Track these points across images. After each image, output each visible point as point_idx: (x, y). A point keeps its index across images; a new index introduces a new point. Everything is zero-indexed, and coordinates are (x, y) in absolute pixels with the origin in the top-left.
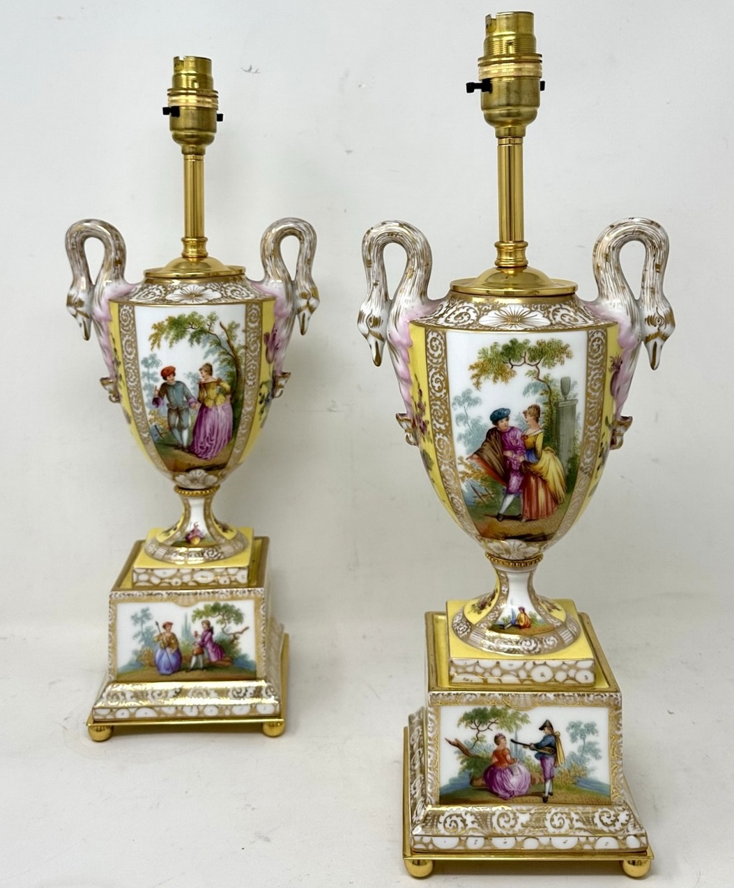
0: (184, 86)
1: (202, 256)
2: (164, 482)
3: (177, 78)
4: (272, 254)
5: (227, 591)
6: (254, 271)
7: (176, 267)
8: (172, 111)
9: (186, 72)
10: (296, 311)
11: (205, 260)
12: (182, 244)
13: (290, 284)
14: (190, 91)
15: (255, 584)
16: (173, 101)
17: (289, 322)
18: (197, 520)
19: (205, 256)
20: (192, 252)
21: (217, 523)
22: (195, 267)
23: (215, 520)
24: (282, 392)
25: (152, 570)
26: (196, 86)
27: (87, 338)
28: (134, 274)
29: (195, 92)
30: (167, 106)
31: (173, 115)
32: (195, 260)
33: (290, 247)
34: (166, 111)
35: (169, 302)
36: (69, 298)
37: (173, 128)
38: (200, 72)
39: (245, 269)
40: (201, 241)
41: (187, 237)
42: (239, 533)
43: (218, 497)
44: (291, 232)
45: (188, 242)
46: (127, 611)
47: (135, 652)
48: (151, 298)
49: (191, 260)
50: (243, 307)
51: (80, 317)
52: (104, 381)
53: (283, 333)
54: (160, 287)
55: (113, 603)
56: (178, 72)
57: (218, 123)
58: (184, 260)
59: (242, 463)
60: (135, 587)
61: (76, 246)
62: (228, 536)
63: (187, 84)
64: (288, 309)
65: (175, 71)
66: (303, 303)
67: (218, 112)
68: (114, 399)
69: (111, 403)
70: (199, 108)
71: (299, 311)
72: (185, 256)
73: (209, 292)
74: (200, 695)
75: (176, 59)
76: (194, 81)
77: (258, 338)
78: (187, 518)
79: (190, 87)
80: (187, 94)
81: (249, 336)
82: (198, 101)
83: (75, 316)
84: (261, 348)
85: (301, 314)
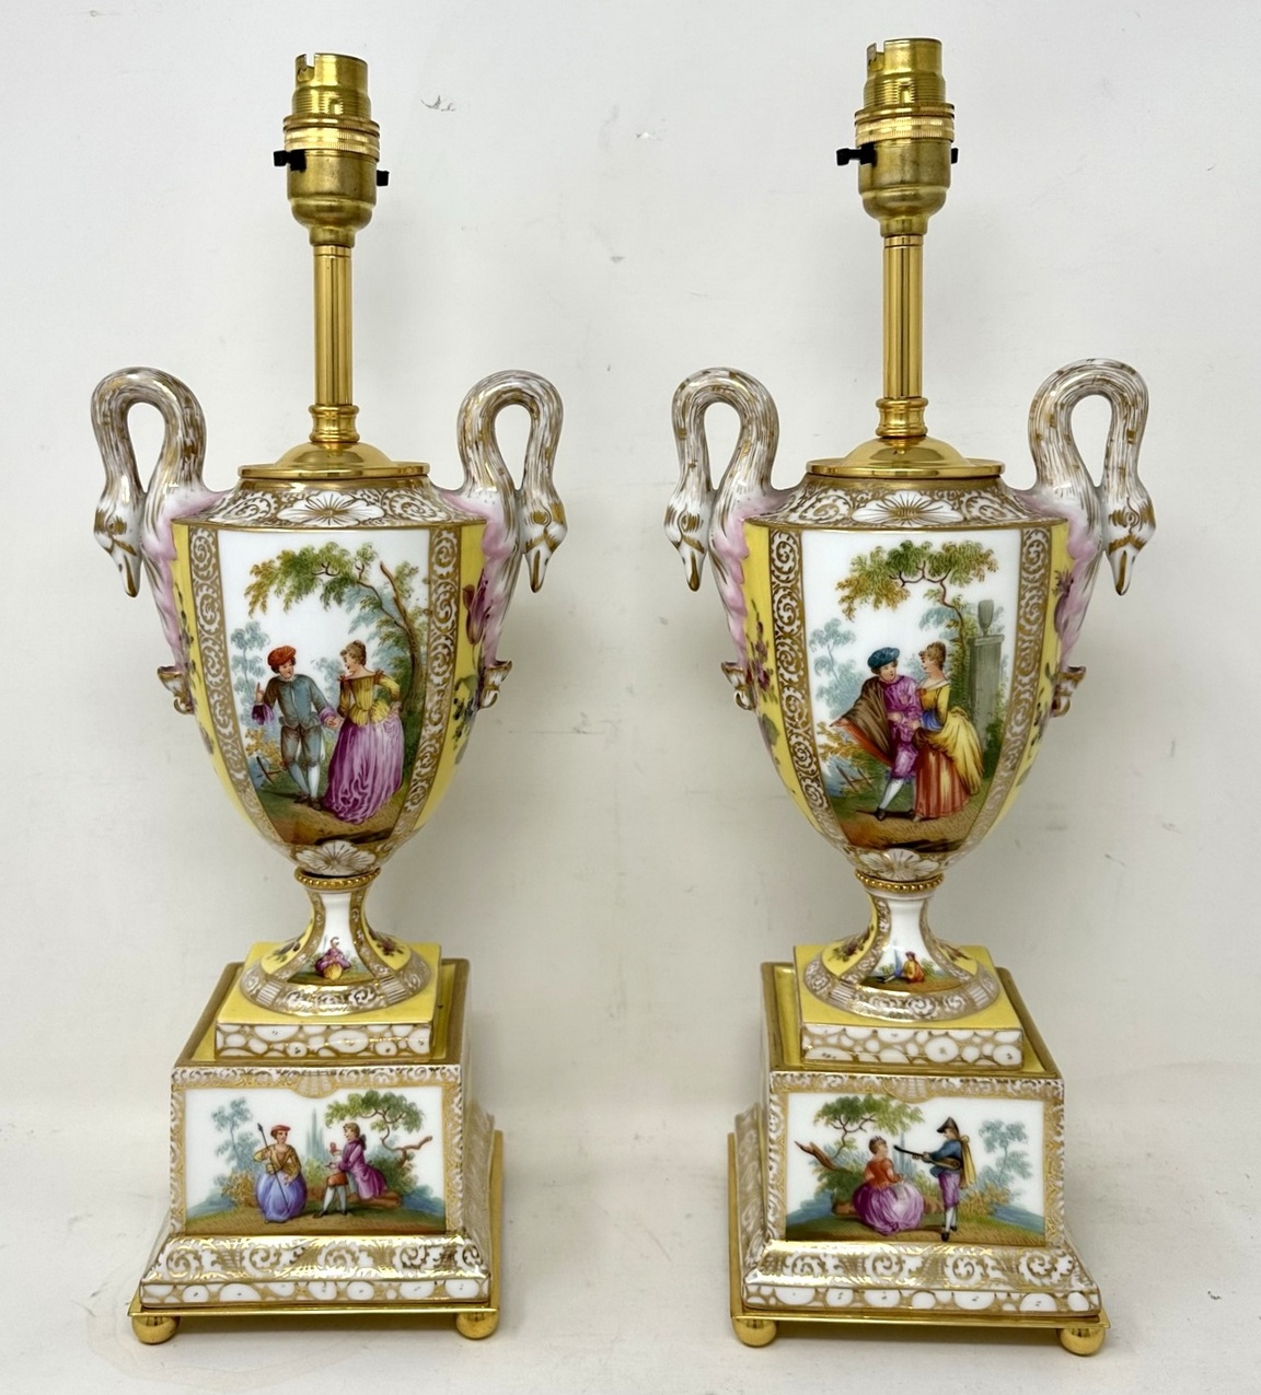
0: (315, 109)
1: (347, 441)
2: (279, 863)
3: (301, 95)
4: (478, 439)
5: (391, 1071)
6: (445, 472)
7: (300, 459)
8: (293, 160)
9: (318, 84)
10: (523, 546)
11: (354, 449)
12: (310, 415)
13: (513, 496)
14: (326, 121)
15: (444, 1056)
16: (293, 141)
17: (511, 566)
18: (338, 932)
19: (354, 441)
20: (329, 431)
21: (374, 938)
22: (334, 459)
23: (371, 933)
24: (496, 695)
25: (252, 1026)
26: (338, 109)
27: (133, 592)
28: (220, 474)
29: (335, 121)
30: (282, 149)
31: (293, 168)
32: (335, 447)
33: (513, 425)
34: (280, 158)
35: (285, 524)
36: (99, 515)
37: (294, 192)
38: (346, 83)
39: (428, 467)
40: (347, 412)
41: (319, 404)
42: (415, 957)
43: (375, 892)
44: (518, 398)
45: (321, 413)
46: (205, 1103)
47: (220, 1180)
48: (250, 515)
49: (327, 447)
50: (424, 535)
51: (120, 553)
52: (165, 673)
53: (499, 588)
54: (268, 497)
55: (178, 1088)
56: (304, 85)
57: (379, 189)
58: (315, 447)
59: (418, 830)
60: (220, 1058)
61: (112, 419)
62: (395, 962)
63: (321, 107)
64: (507, 542)
65: (298, 83)
66: (536, 531)
67: (380, 167)
68: (182, 706)
69: (180, 714)
70: (342, 154)
71: (529, 546)
72: (315, 441)
73: (360, 505)
74: (339, 1262)
75: (301, 59)
76: (334, 102)
77: (452, 595)
78: (318, 927)
79: (326, 111)
80: (320, 126)
81: (436, 591)
82: (342, 140)
83: (110, 551)
84: (457, 614)
85: (533, 553)
